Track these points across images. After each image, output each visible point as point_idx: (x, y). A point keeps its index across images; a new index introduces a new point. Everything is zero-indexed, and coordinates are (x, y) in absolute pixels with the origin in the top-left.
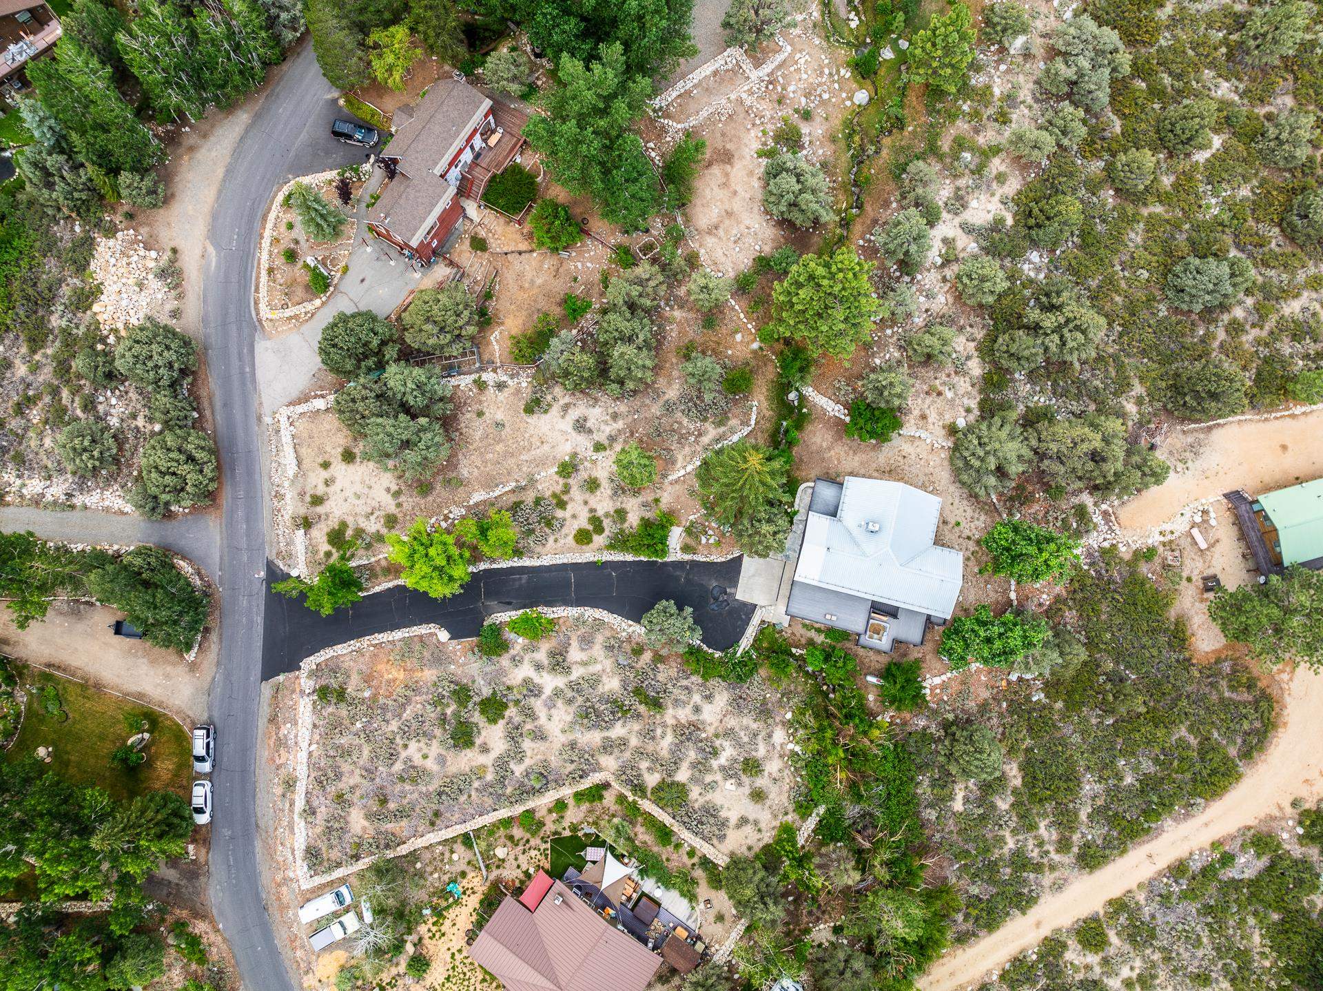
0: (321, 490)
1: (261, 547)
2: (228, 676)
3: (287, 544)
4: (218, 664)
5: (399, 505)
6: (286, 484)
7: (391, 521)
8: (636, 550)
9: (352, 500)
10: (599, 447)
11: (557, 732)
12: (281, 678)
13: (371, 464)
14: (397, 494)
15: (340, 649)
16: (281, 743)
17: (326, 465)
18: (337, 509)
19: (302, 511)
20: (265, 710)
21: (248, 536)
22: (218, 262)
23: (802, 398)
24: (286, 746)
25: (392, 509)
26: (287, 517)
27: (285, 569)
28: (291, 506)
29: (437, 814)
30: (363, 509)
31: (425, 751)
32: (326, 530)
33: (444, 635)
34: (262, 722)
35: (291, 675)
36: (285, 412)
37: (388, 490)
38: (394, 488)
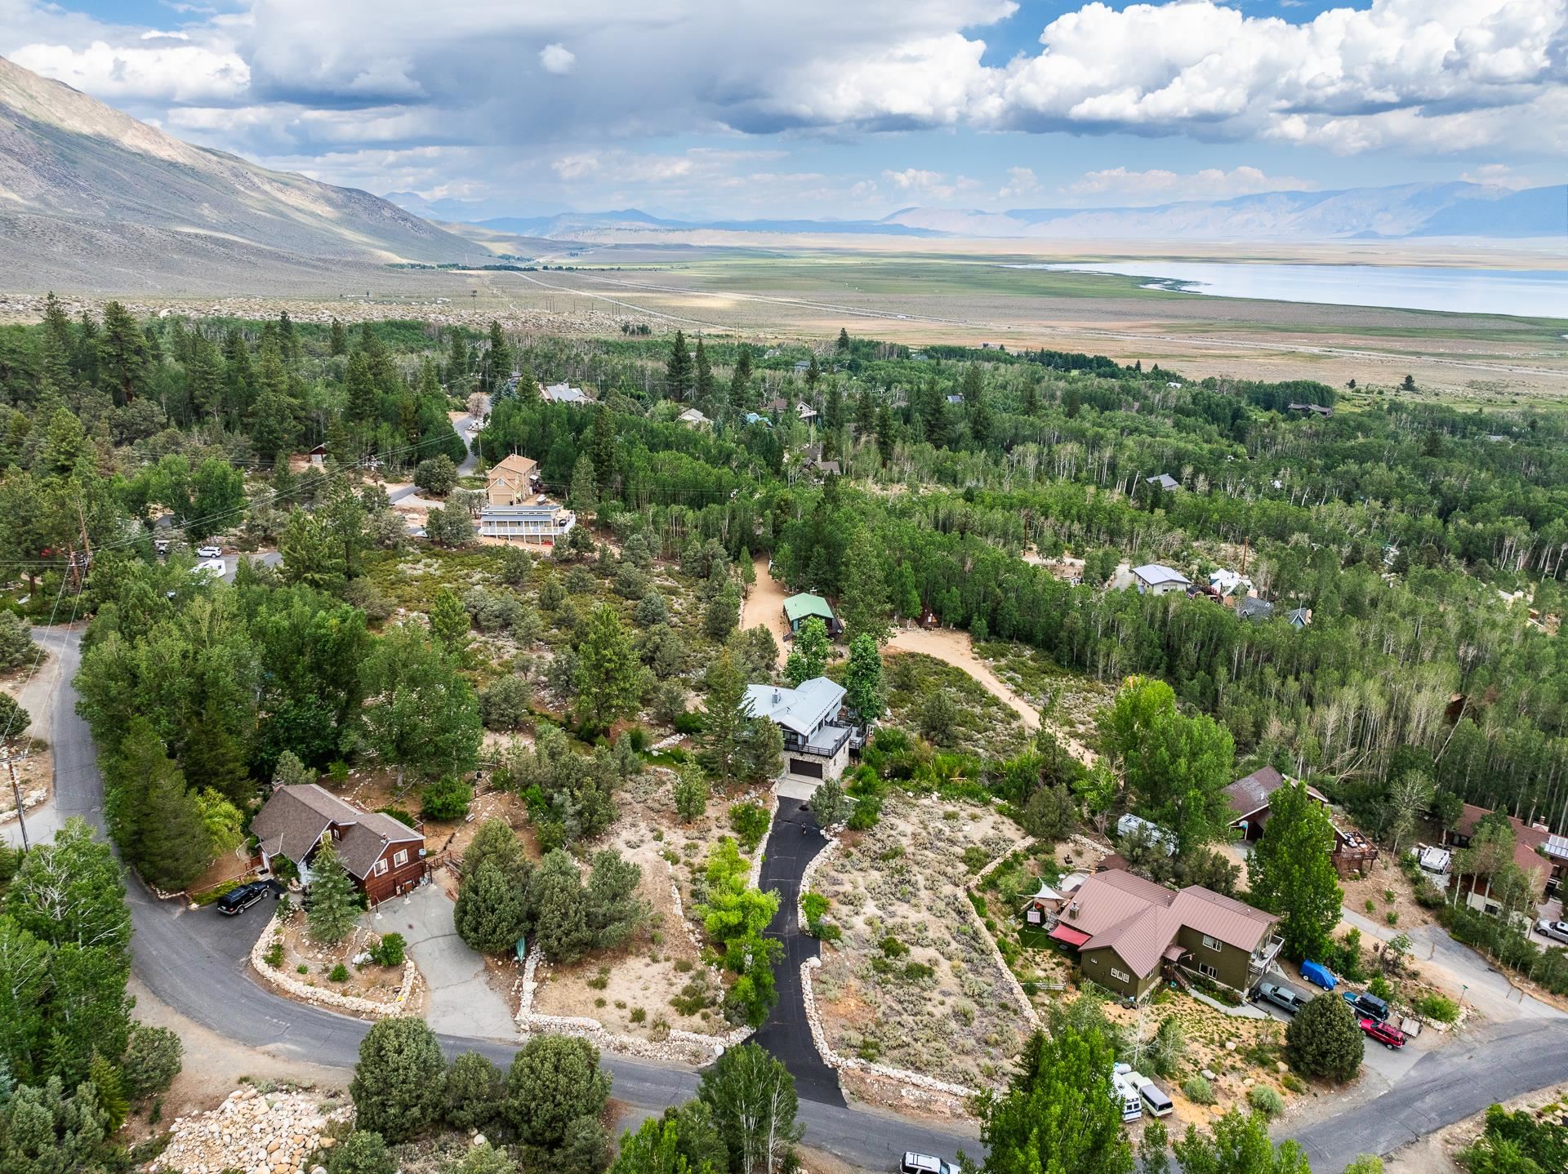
0: (627, 1013)
1: (681, 1075)
2: (837, 1141)
3: (683, 1052)
4: (819, 1148)
5: (667, 959)
6: (609, 1038)
7: (683, 967)
8: (758, 839)
9: (648, 993)
10: (659, 838)
11: (920, 916)
12: (844, 1091)
13: (614, 971)
14: (655, 960)
15: (817, 1032)
16: (925, 1106)
17: (601, 1003)
18: (656, 1004)
19: (648, 1032)
20: (884, 1112)
21: (660, 1083)
22: (295, 1042)
23: (659, 750)
24: (929, 1102)
25: (671, 964)
26: (649, 1047)
27: (711, 1062)
28: (638, 1039)
29: (1004, 1007)
30: (663, 986)
31: (935, 1002)
32: (676, 1016)
33: (814, 961)
34: (899, 1118)
35: (842, 1079)
36: (525, 1014)
37: (647, 965)
38: (648, 960)
